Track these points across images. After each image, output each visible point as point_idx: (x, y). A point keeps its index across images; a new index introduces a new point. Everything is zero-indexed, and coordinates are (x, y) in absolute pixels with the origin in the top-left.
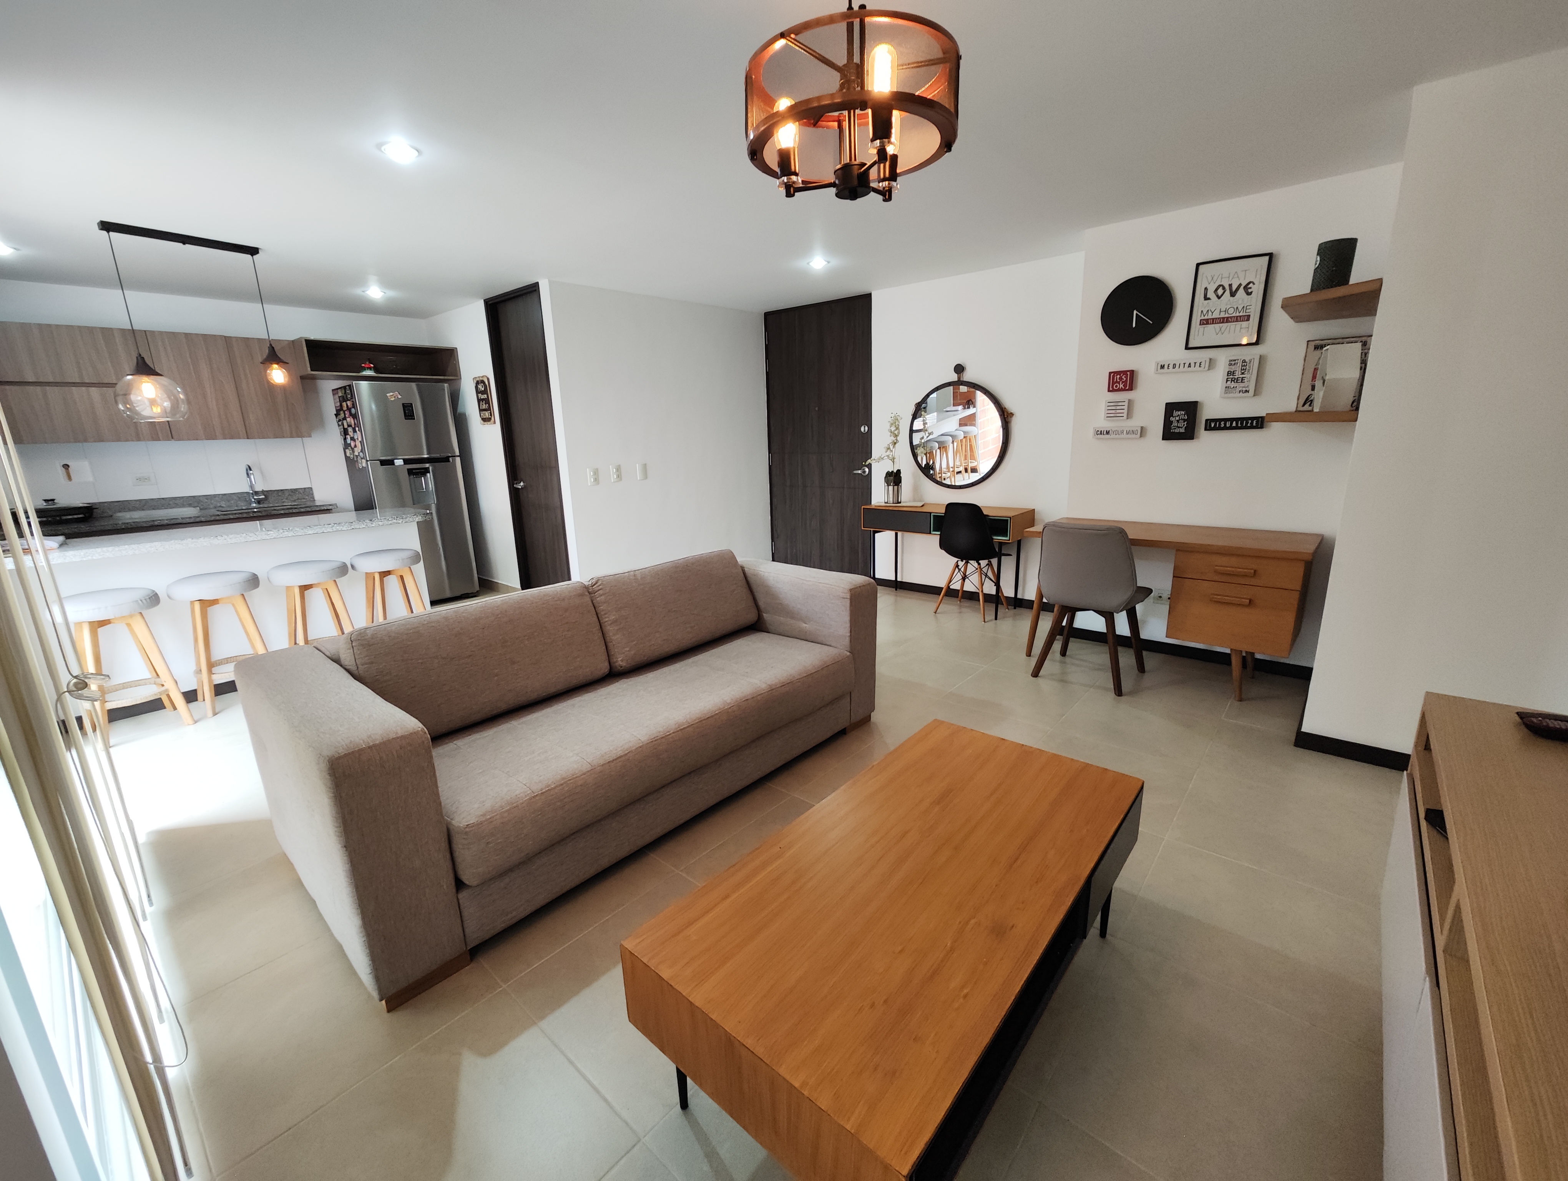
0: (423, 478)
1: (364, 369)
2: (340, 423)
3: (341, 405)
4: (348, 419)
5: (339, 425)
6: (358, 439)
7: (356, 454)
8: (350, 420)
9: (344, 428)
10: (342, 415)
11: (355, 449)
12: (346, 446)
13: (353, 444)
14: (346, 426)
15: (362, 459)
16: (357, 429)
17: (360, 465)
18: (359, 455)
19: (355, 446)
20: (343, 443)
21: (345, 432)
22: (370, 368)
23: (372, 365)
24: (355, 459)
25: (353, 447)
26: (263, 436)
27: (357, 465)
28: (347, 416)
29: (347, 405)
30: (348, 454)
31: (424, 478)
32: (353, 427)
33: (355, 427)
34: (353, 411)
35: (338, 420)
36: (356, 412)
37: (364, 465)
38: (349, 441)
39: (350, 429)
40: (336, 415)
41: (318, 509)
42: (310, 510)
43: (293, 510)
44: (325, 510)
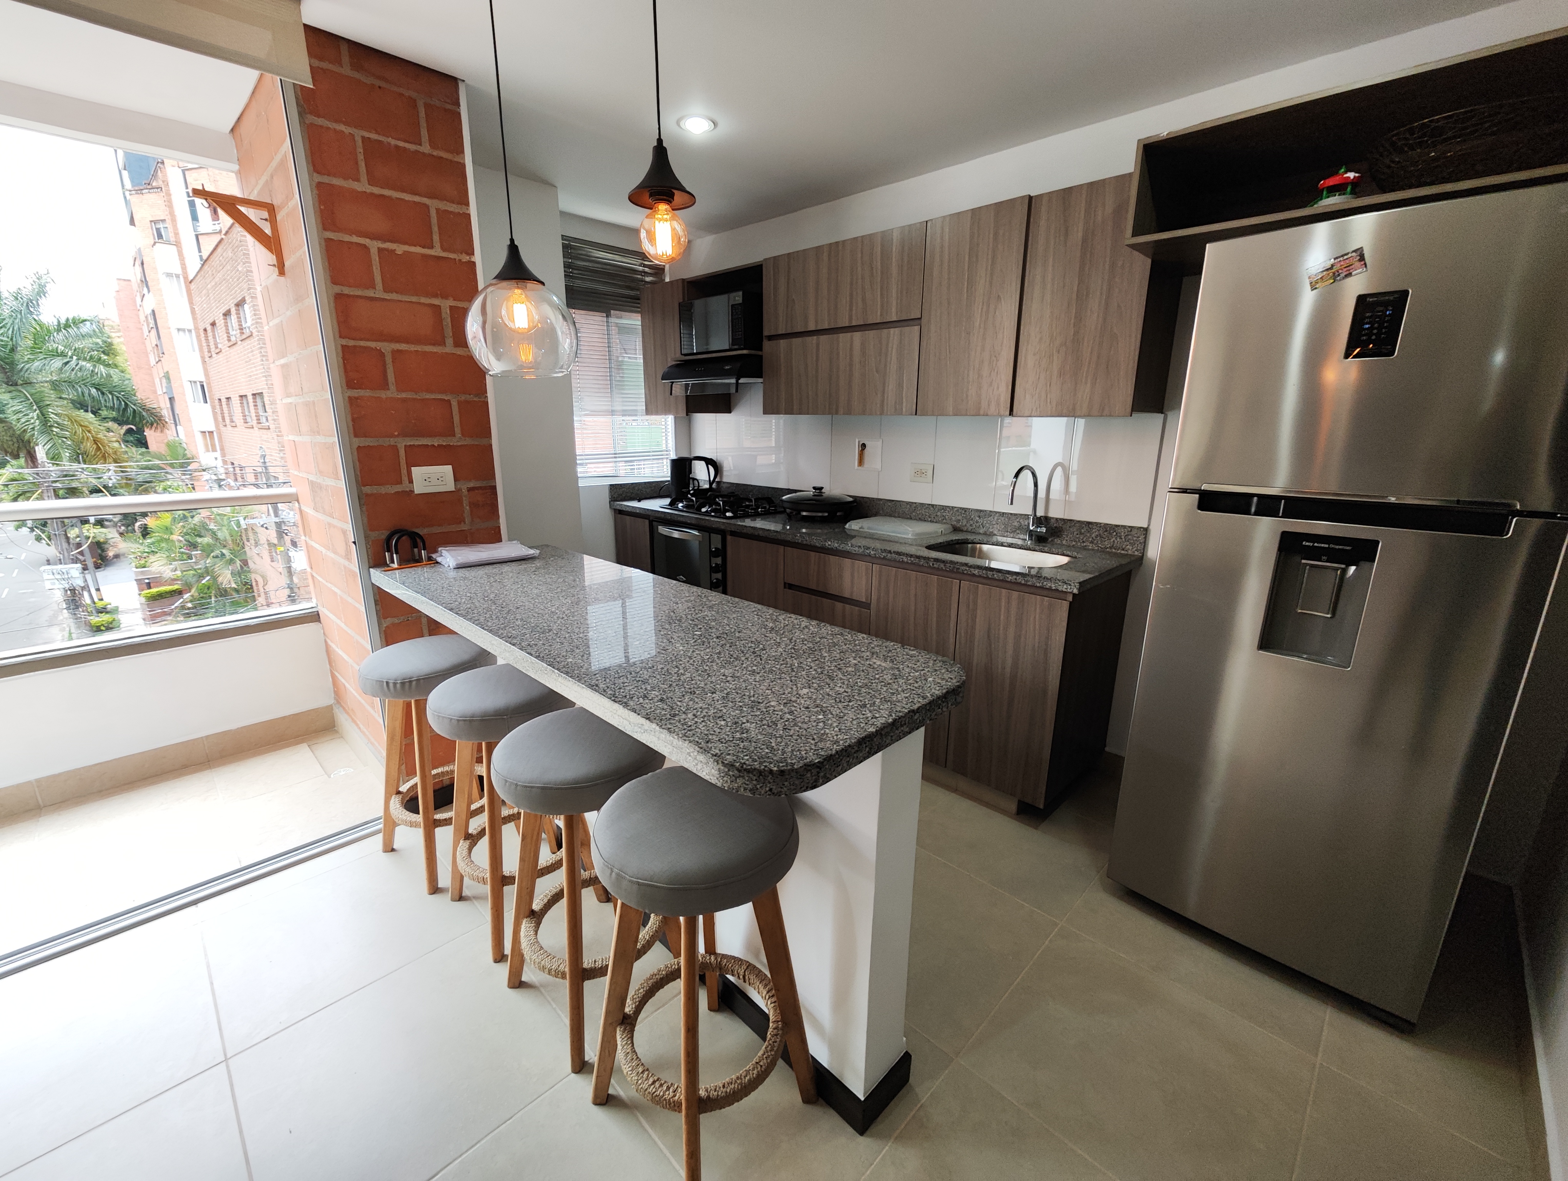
0: (1340, 571)
41: (1038, 585)
42: (1023, 582)
43: (994, 573)
44: (1050, 589)
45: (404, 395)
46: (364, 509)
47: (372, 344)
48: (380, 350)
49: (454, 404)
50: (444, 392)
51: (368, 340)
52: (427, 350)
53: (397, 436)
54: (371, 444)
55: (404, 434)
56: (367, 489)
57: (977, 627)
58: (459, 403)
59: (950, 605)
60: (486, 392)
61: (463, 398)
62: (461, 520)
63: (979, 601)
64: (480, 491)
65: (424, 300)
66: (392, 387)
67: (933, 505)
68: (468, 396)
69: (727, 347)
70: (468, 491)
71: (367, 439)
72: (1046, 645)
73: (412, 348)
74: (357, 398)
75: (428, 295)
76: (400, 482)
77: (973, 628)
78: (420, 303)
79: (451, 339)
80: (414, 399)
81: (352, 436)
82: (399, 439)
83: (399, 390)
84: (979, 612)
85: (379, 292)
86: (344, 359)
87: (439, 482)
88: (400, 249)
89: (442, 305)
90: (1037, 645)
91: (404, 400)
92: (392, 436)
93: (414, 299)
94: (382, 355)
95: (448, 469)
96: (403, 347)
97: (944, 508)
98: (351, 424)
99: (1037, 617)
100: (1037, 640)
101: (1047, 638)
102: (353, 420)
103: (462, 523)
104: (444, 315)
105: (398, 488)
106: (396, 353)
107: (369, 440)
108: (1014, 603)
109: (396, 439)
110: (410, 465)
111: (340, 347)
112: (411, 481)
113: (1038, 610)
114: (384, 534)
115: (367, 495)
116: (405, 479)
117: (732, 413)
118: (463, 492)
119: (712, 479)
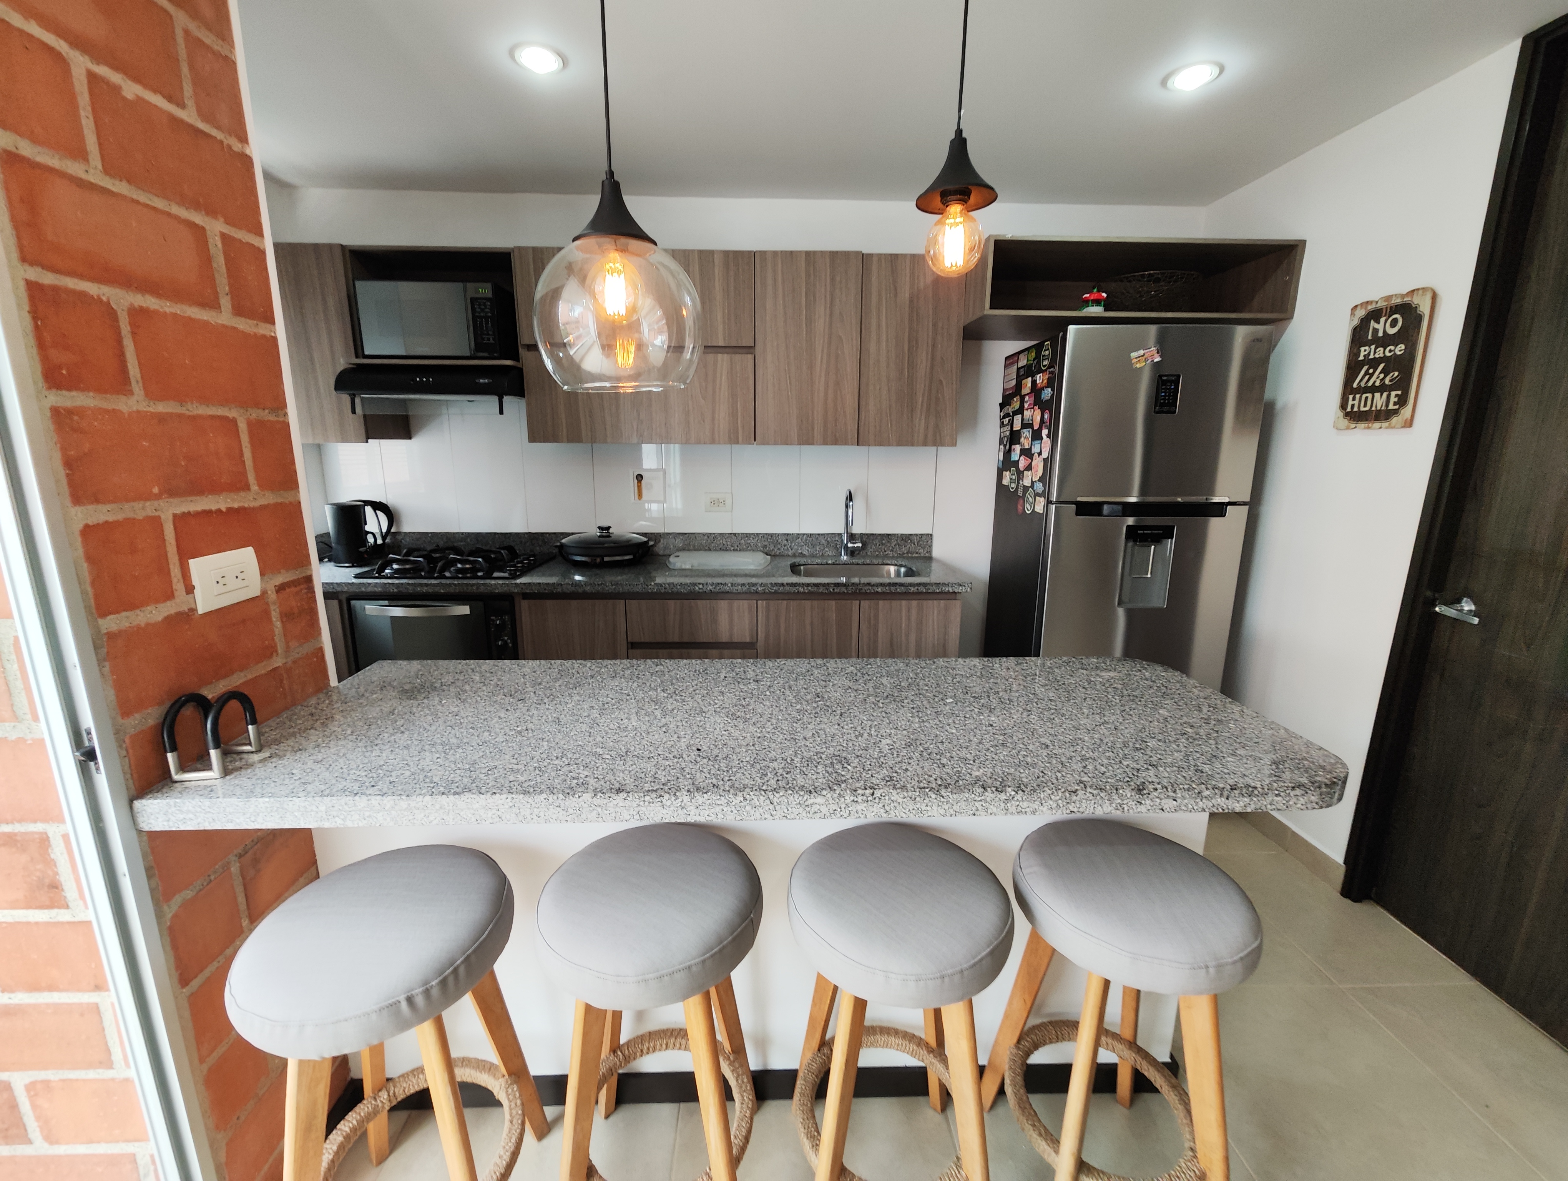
0: (1153, 547)
1: (1086, 303)
2: (1006, 421)
3: (1019, 386)
4: (1027, 414)
5: (1002, 425)
6: (1040, 454)
7: (1027, 482)
8: (1034, 415)
9: (1012, 430)
10: (1016, 405)
11: (1026, 472)
12: (1007, 464)
13: (1023, 463)
14: (1017, 426)
15: (1037, 495)
16: (1045, 432)
17: (1028, 506)
18: (1032, 486)
19: (1029, 468)
20: (1001, 458)
21: (1014, 438)
22: (1097, 302)
23: (1104, 295)
24: (1020, 493)
25: (1021, 469)
26: (881, 441)
27: (1020, 507)
28: (1026, 406)
29: (1034, 382)
30: (1006, 482)
31: (1155, 548)
32: (1036, 427)
33: (1040, 429)
34: (1047, 394)
35: (1002, 414)
36: (1052, 396)
37: (1039, 509)
38: (1015, 456)
39: (1027, 433)
40: (1002, 406)
41: (938, 591)
42: (924, 591)
43: (897, 587)
44: (948, 593)
45: (161, 408)
46: (107, 669)
47: (92, 288)
48: (108, 304)
49: (243, 426)
50: (224, 402)
51: (81, 277)
52: (193, 316)
53: (158, 497)
54: (111, 518)
55: (172, 492)
56: (111, 623)
57: (880, 640)
58: (250, 424)
59: (851, 625)
60: (285, 406)
61: (254, 416)
62: (269, 651)
63: (881, 615)
64: (294, 589)
65: (175, 209)
66: (137, 388)
67: (735, 534)
68: (260, 411)
69: (467, 353)
70: (277, 592)
71: (100, 506)
72: (945, 640)
73: (167, 307)
74: (70, 412)
75: (184, 201)
76: (170, 595)
77: (876, 641)
78: (169, 214)
79: (229, 298)
80: (180, 416)
81: (68, 501)
82: (162, 503)
83: (150, 395)
84: (880, 625)
85: (94, 173)
86: (35, 314)
87: (239, 583)
88: (131, 90)
89: (207, 227)
90: (936, 642)
91: (162, 419)
92: (147, 497)
93: (159, 203)
94: (111, 314)
95: (246, 557)
96: (150, 302)
97: (748, 536)
98: (62, 472)
99: (935, 618)
100: (936, 637)
101: (945, 634)
102: (69, 464)
103: (274, 654)
104: (212, 250)
105: (167, 609)
106: (138, 314)
107: (104, 508)
108: (914, 612)
109: (156, 503)
110: (186, 553)
111: (22, 285)
112: (190, 589)
113: (935, 612)
114: (151, 716)
115: (112, 636)
116: (179, 586)
117: (413, 440)
118: (272, 596)
119: (384, 530)
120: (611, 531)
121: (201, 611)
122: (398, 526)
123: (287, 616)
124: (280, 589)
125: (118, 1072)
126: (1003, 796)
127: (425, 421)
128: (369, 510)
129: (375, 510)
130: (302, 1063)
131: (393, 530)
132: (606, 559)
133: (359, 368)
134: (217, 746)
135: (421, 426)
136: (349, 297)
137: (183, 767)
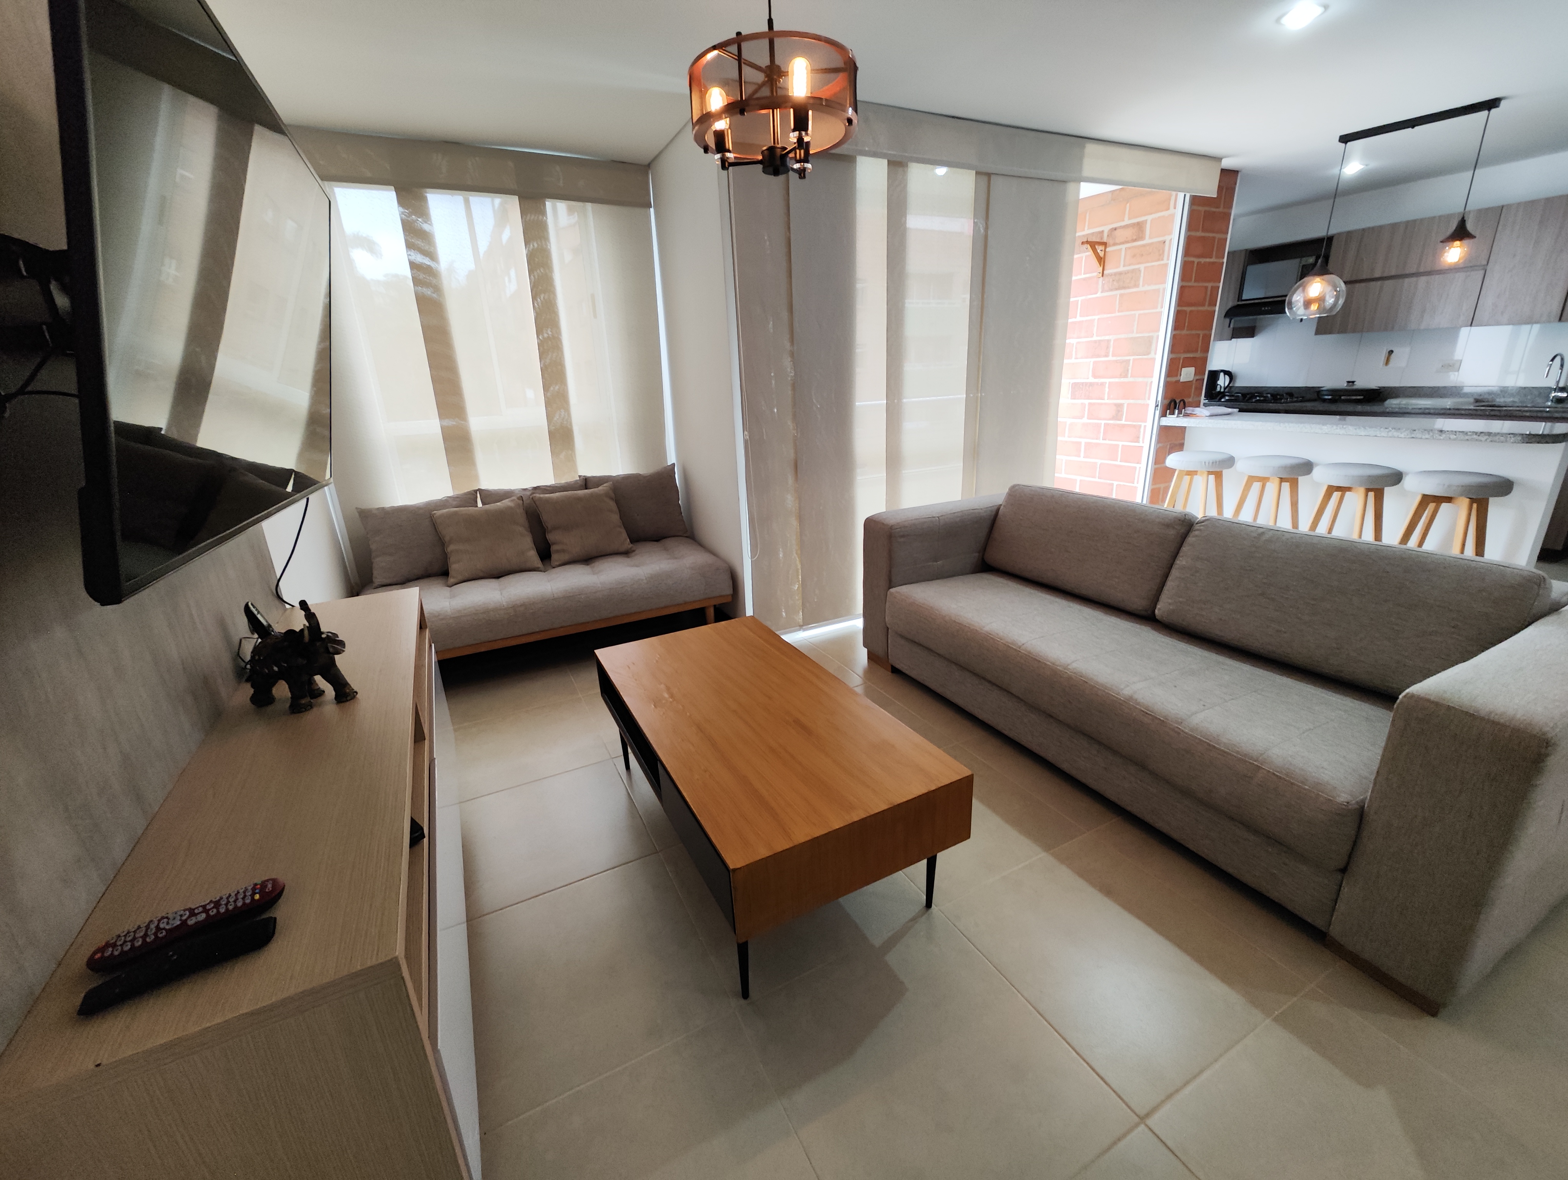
45: (1188, 332)
47: (1185, 308)
48: (1186, 311)
53: (1184, 351)
60: (1212, 329)
61: (1204, 333)
64: (1199, 381)
65: (1204, 284)
66: (1186, 328)
68: (1206, 331)
74: (1175, 335)
78: (1202, 286)
79: (1208, 302)
80: (1190, 334)
82: (1184, 353)
85: (1192, 283)
87: (1189, 376)
89: (1209, 286)
91: (1187, 335)
95: (1193, 369)
96: (1193, 308)
98: (1171, 348)
105: (1178, 378)
107: (1174, 355)
109: (1181, 354)
110: (1183, 366)
112: (1182, 375)
114: (1168, 402)
116: (1179, 374)
117: (1255, 338)
118: (1194, 381)
119: (1226, 385)
120: (1355, 383)
121: (1181, 381)
122: (1234, 383)
123: (1196, 388)
124: (1197, 380)
125: (1135, 485)
126: (1387, 430)
127: (1263, 328)
128: (1222, 374)
129: (1225, 374)
130: (1180, 470)
131: (1231, 385)
132: (1343, 398)
133: (1238, 305)
134: (1178, 409)
135: (1260, 331)
136: (1243, 273)
137: (1170, 414)
